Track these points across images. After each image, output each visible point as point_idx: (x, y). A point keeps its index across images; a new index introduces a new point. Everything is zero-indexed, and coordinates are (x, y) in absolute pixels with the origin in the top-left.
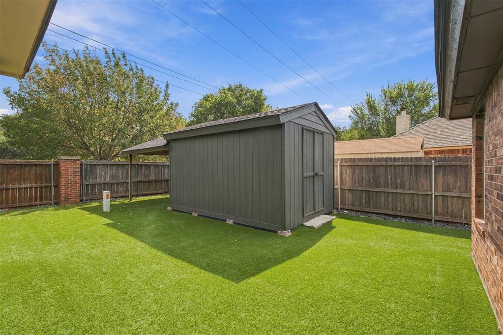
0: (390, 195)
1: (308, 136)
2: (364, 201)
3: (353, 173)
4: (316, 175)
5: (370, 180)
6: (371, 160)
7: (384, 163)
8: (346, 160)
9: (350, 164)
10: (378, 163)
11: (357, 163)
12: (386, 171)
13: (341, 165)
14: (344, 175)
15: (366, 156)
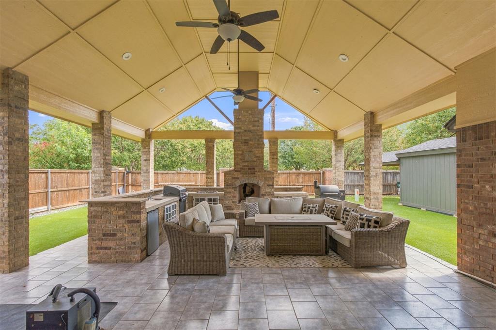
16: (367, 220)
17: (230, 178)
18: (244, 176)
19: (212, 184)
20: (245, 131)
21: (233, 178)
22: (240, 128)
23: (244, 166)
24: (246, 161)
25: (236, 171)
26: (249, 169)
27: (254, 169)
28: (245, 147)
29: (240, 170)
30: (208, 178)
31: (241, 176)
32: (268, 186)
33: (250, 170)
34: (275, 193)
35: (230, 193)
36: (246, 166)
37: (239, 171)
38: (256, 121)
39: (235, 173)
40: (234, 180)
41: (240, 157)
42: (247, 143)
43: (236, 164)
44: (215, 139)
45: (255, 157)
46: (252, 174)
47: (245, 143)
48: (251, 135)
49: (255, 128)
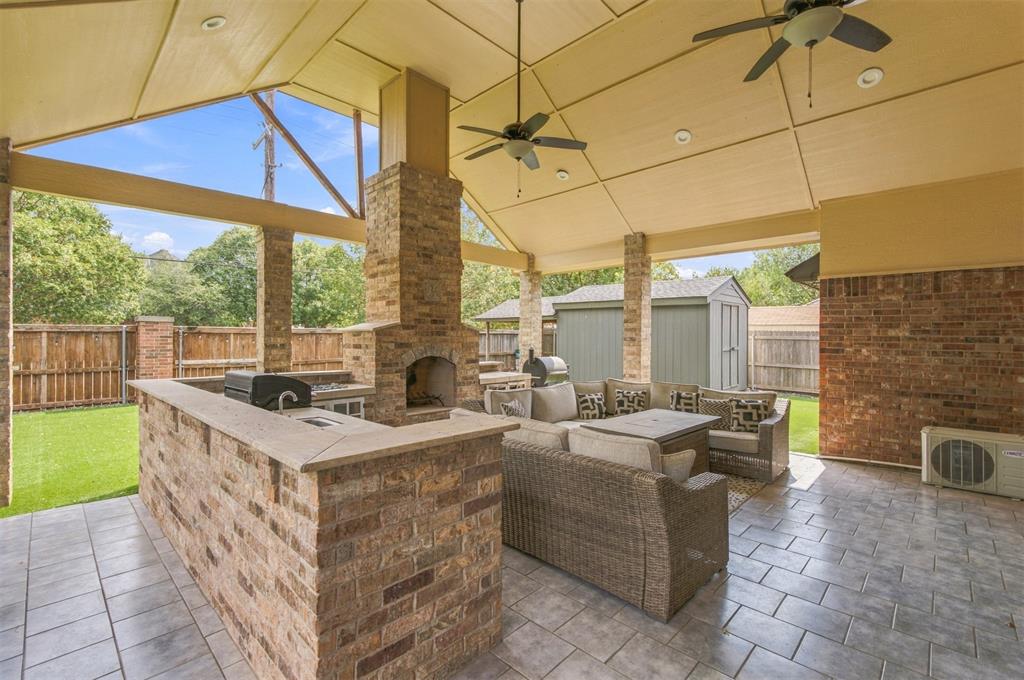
0: (812, 372)
1: (726, 310)
2: (782, 380)
3: (770, 347)
4: (733, 349)
5: (789, 356)
6: (791, 333)
7: (805, 338)
8: (761, 333)
9: (765, 337)
10: (798, 338)
11: (774, 337)
12: (808, 347)
13: (755, 339)
14: (759, 351)
15: (785, 329)
16: (754, 407)
17: (392, 346)
18: (424, 339)
19: (284, 364)
20: (426, 226)
21: (400, 345)
22: (415, 217)
23: (424, 314)
24: (428, 303)
25: (405, 327)
26: (434, 322)
27: (443, 322)
28: (425, 266)
29: (413, 323)
30: (274, 346)
31: (414, 340)
32: (468, 362)
33: (434, 326)
34: (482, 376)
35: (390, 384)
36: (428, 315)
37: (413, 327)
38: (447, 208)
39: (403, 332)
40: (399, 351)
41: (414, 290)
42: (431, 257)
43: (404, 309)
44: (294, 231)
45: (444, 295)
46: (438, 334)
47: (425, 255)
48: (437, 238)
49: (444, 223)
